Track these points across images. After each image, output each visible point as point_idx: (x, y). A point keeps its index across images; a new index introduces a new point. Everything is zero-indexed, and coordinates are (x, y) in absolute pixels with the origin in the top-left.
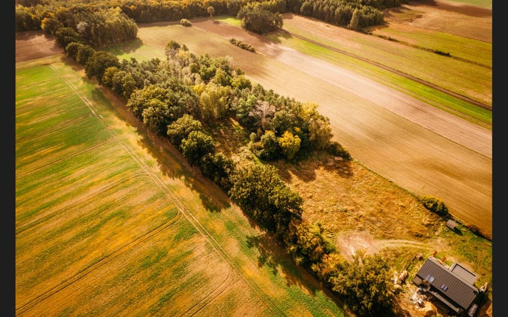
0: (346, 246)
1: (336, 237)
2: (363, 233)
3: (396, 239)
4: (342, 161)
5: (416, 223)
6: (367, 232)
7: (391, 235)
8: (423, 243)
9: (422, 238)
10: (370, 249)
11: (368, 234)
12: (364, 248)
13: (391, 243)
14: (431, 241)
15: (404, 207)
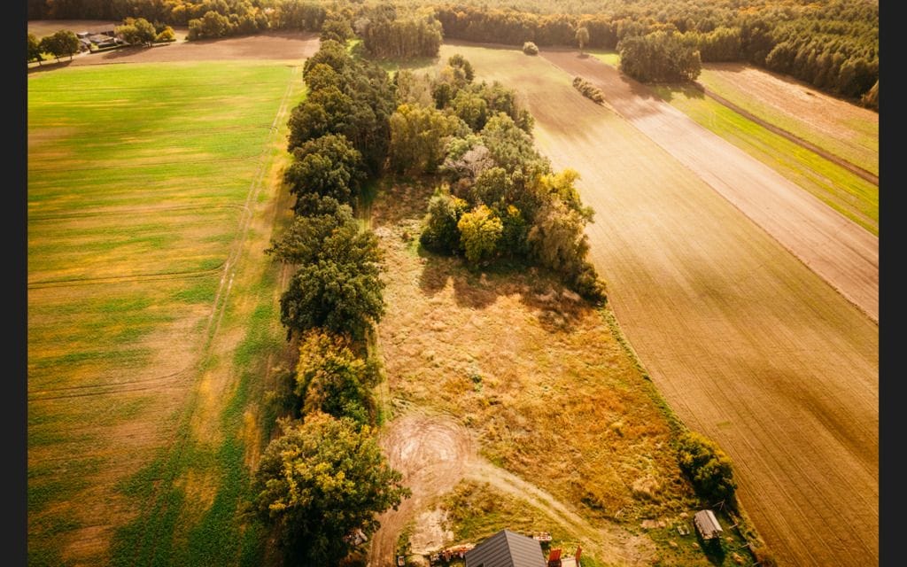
0: (406, 435)
1: (405, 410)
2: (468, 432)
3: (526, 480)
4: (575, 302)
5: (616, 477)
6: (475, 435)
7: (523, 468)
8: (586, 522)
9: (596, 513)
10: (447, 466)
11: (473, 438)
12: (437, 456)
13: (507, 481)
14: (610, 530)
15: (620, 435)
